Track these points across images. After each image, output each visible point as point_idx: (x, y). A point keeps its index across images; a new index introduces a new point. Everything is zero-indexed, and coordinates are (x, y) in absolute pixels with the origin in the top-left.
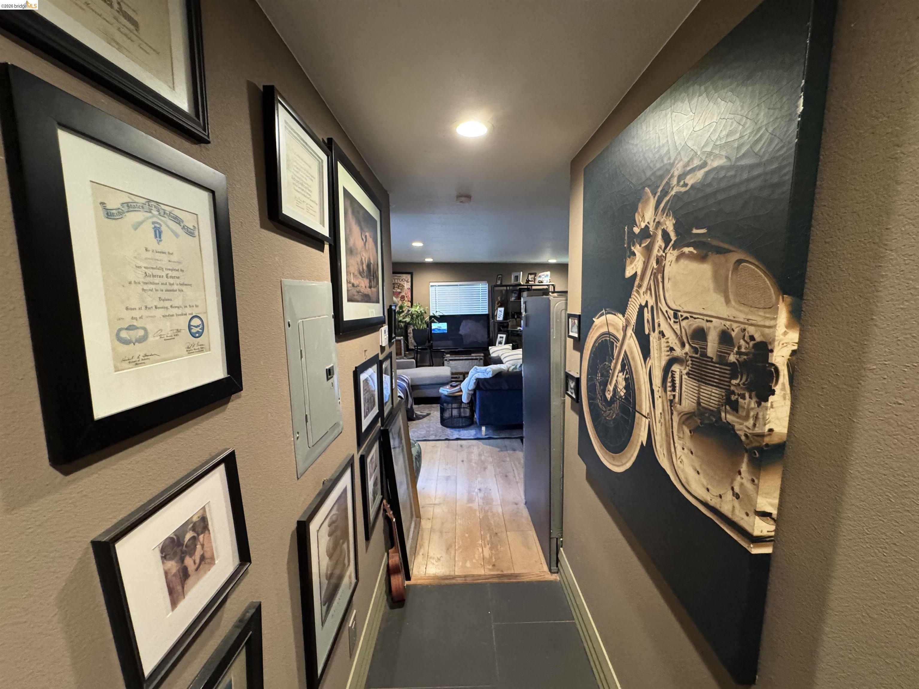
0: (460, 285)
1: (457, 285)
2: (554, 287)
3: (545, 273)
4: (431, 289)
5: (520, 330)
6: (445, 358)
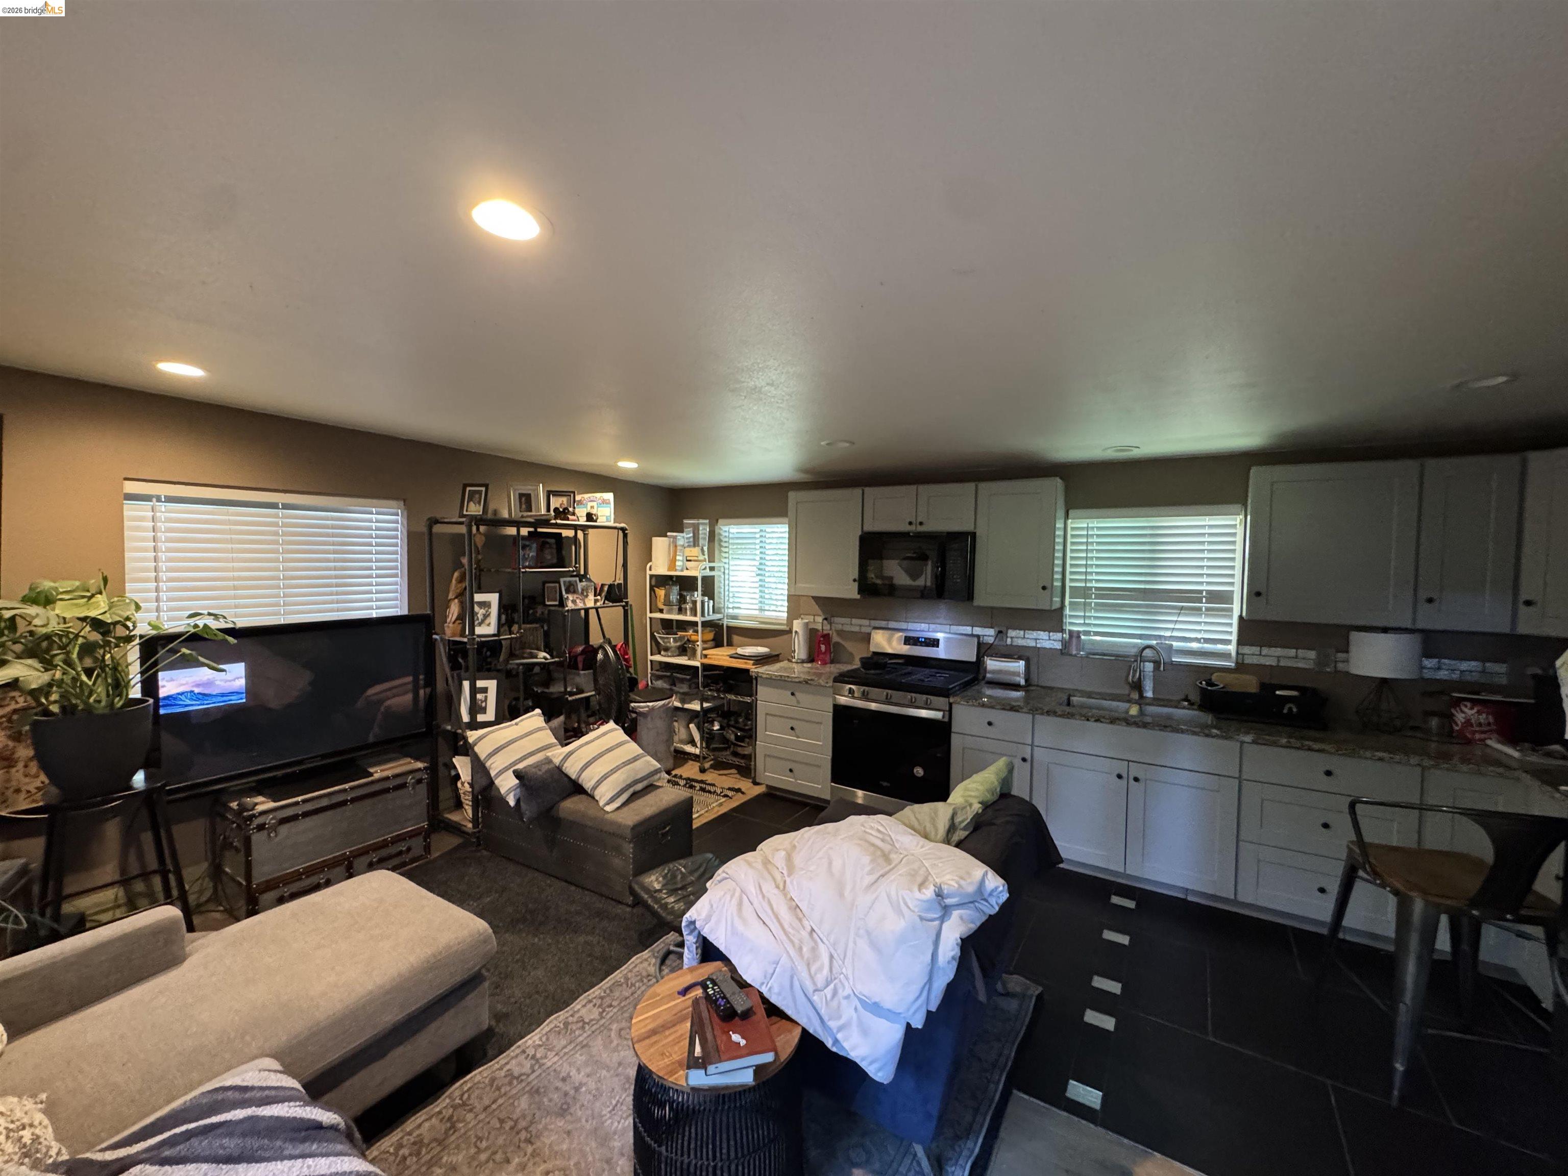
0: (286, 507)
1: (274, 506)
2: (625, 536)
3: (598, 495)
4: (131, 510)
5: (545, 658)
6: (257, 821)
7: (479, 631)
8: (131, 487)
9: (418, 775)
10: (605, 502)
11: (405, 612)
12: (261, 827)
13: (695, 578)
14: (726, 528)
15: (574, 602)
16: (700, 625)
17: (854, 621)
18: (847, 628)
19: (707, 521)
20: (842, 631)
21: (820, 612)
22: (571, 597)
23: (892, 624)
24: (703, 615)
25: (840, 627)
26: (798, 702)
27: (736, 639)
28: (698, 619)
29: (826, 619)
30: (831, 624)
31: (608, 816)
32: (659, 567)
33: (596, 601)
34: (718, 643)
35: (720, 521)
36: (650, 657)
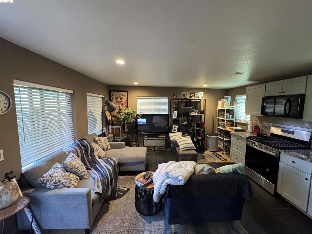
0: (153, 99)
1: (152, 99)
2: (205, 101)
3: (200, 93)
4: (138, 100)
5: (186, 123)
6: (144, 139)
7: (174, 117)
8: (138, 97)
9: (164, 138)
10: (201, 94)
11: (167, 114)
12: (145, 139)
13: (225, 110)
14: (238, 97)
15: (193, 114)
16: (225, 120)
17: (268, 123)
18: (266, 125)
19: (230, 96)
20: (264, 126)
21: (258, 120)
22: (192, 113)
23: (279, 125)
24: (227, 118)
25: (263, 125)
26: (239, 142)
27: (238, 125)
28: (225, 119)
29: (259, 122)
30: (261, 123)
31: (179, 152)
32: (219, 107)
33: (198, 114)
34: (232, 125)
35: (236, 96)
36: (217, 127)
